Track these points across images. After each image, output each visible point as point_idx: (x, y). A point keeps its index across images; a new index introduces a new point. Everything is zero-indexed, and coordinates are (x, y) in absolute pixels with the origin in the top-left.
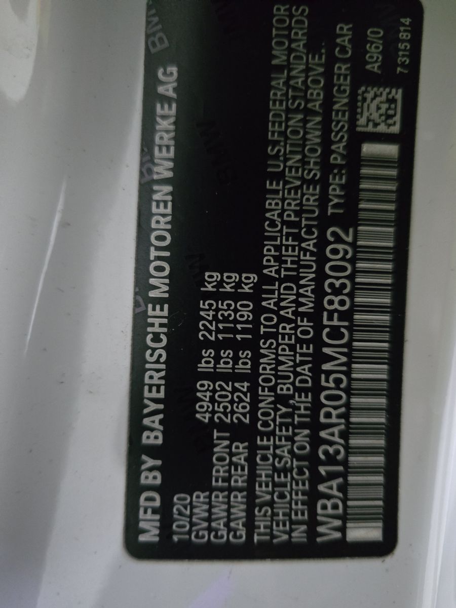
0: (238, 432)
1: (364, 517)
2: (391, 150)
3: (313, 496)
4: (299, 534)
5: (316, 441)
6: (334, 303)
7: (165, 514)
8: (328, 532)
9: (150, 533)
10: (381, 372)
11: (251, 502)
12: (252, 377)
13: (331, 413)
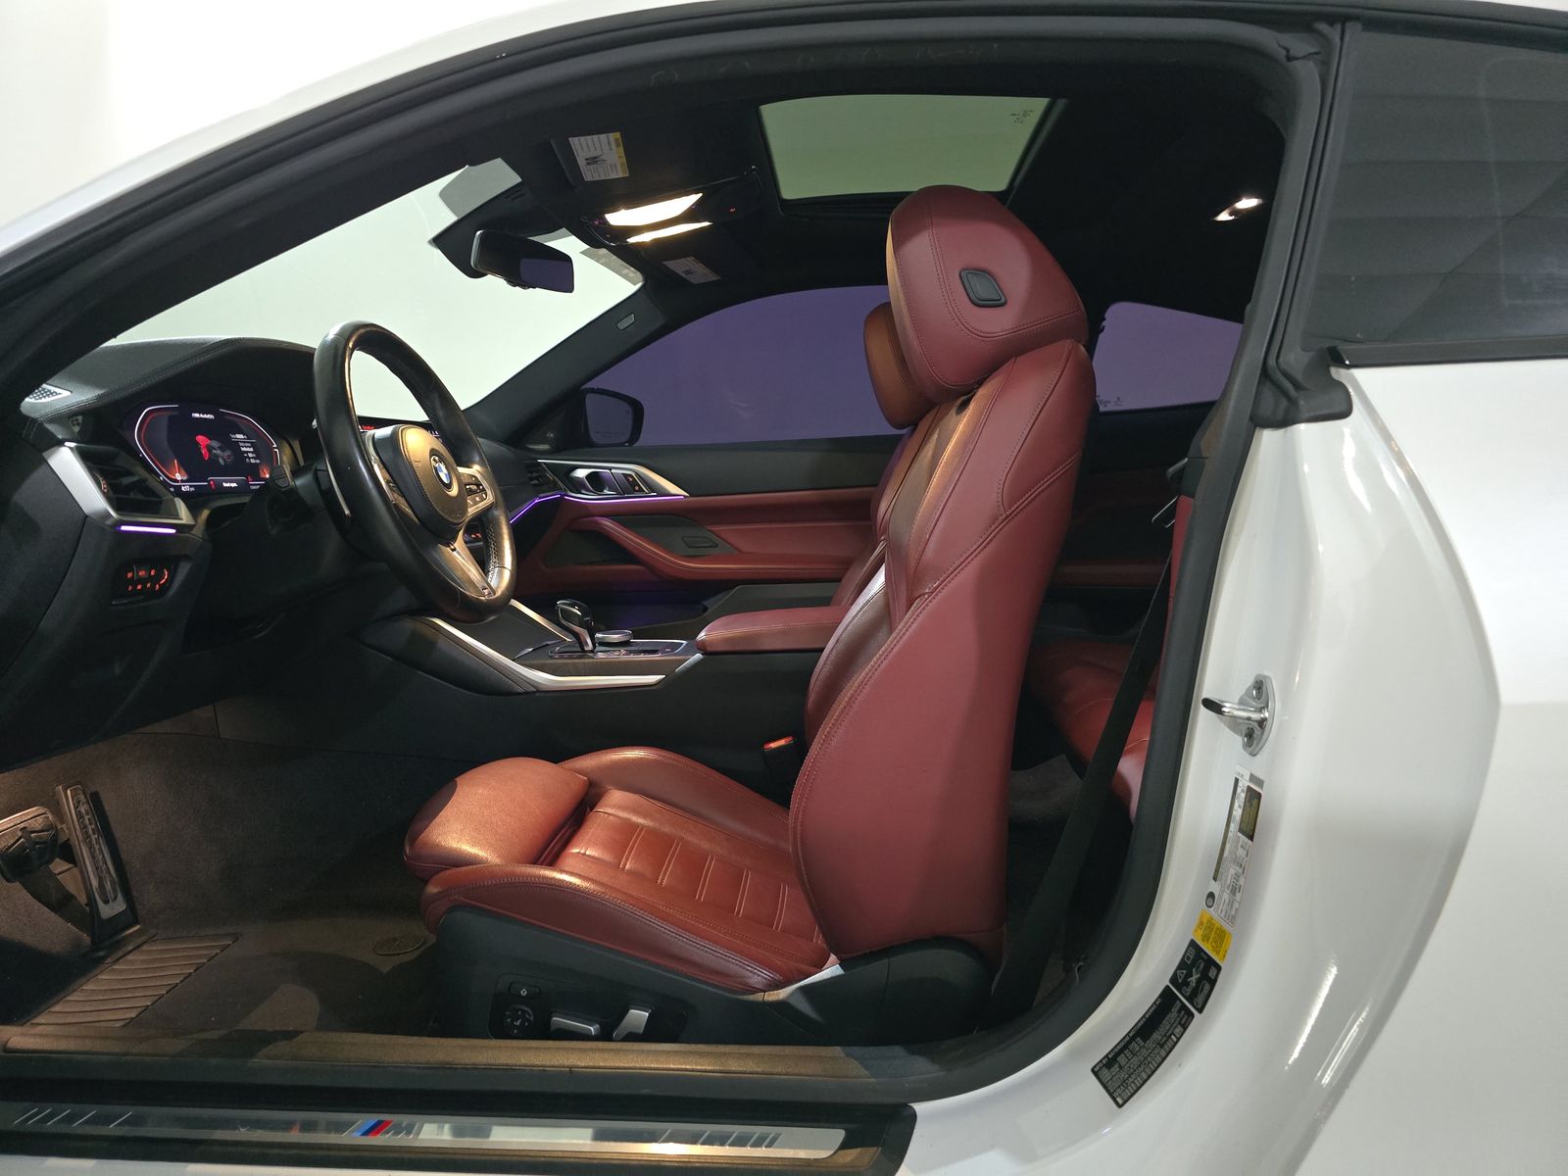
0: (1121, 1067)
1: (1122, 1098)
2: (1175, 1039)
3: (1119, 1087)
4: (1112, 1090)
5: (1127, 1079)
6: (1149, 1059)
7: (1101, 1068)
8: (1115, 1095)
9: (1096, 1070)
10: (1145, 1077)
11: (1111, 1079)
12: (1129, 1060)
13: (1133, 1077)
